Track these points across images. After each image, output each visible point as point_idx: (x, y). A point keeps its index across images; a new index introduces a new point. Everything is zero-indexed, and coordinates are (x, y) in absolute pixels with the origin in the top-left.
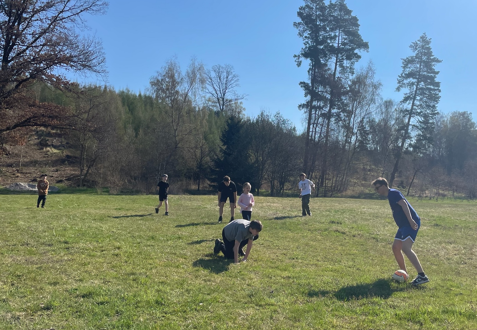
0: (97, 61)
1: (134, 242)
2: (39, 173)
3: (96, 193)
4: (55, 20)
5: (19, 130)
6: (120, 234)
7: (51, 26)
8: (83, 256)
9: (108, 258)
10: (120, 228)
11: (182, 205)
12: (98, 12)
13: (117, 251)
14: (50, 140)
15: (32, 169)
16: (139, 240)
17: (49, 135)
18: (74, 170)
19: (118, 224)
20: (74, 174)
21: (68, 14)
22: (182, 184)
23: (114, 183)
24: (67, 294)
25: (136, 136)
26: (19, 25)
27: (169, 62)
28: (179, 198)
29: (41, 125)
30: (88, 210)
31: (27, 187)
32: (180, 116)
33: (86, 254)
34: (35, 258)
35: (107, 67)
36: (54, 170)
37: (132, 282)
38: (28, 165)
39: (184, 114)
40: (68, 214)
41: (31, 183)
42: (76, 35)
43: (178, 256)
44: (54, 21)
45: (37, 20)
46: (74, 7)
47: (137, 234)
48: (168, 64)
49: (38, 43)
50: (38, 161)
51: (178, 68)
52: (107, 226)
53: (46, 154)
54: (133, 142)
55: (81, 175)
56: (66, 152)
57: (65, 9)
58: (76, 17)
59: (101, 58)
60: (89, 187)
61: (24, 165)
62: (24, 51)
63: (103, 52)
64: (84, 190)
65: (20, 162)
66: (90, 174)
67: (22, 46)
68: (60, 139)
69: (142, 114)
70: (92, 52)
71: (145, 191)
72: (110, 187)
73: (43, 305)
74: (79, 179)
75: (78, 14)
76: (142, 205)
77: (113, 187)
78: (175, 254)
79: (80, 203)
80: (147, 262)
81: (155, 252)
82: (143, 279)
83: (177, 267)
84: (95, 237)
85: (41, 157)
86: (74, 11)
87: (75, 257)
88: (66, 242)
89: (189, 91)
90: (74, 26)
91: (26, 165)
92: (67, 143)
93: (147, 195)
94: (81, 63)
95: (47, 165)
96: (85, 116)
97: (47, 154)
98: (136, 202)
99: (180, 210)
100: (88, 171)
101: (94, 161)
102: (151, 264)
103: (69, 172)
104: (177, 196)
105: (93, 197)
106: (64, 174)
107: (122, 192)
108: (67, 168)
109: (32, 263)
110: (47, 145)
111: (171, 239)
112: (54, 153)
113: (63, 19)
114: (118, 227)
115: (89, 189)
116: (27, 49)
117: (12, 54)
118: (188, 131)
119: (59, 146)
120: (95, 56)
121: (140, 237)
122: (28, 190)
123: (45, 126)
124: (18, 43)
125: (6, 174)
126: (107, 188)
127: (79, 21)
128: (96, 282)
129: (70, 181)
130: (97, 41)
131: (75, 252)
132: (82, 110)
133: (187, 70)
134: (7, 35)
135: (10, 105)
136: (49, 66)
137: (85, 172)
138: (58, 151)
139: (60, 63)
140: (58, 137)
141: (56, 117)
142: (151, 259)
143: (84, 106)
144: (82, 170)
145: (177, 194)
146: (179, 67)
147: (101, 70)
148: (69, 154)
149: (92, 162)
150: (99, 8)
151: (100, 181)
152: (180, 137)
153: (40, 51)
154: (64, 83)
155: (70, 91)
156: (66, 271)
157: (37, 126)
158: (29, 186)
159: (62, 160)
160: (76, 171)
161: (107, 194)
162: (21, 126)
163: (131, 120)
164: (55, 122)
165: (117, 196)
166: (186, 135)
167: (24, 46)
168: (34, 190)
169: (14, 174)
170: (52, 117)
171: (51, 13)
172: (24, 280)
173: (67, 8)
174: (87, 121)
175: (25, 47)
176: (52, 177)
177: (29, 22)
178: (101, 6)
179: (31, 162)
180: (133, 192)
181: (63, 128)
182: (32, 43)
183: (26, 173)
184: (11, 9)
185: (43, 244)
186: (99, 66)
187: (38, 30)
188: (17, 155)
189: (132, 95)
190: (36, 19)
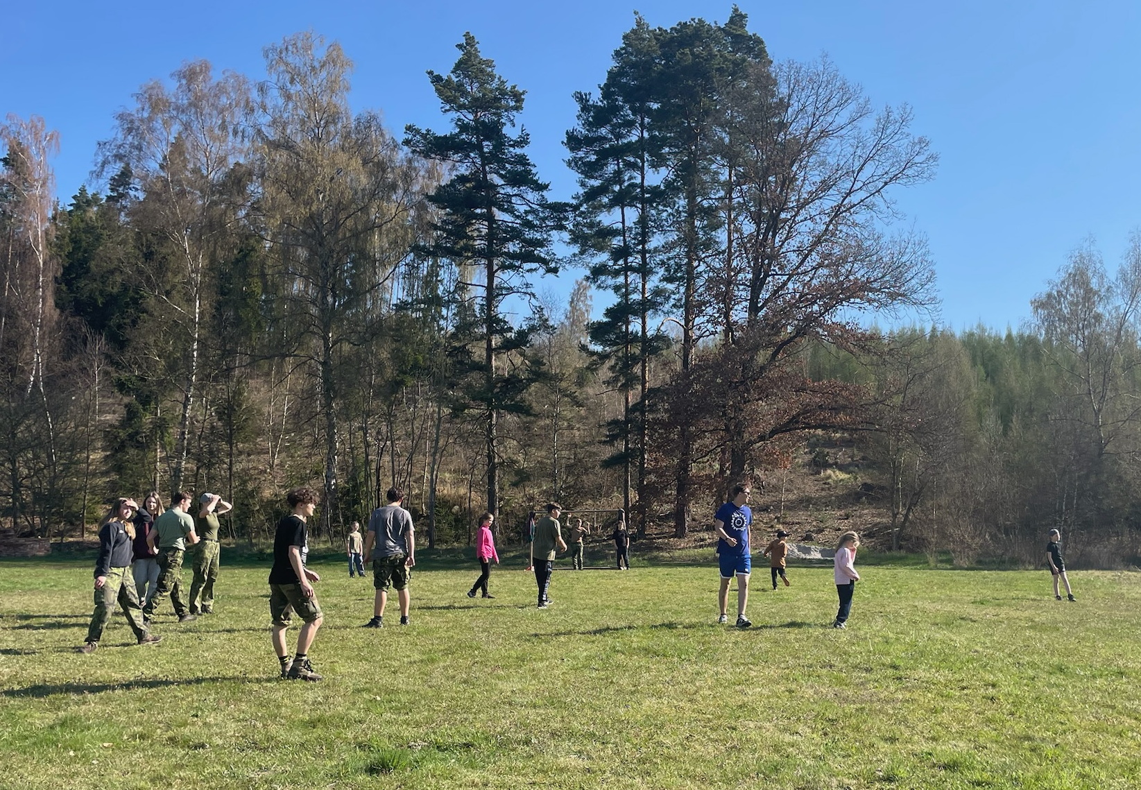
0: (917, 281)
1: (1023, 676)
2: (814, 523)
3: (925, 564)
4: (837, 212)
5: (780, 438)
6: (991, 657)
7: (831, 227)
8: (930, 695)
9: (975, 702)
10: (989, 645)
11: (1122, 596)
12: (917, 178)
13: (991, 691)
14: (832, 455)
15: (801, 516)
16: (1031, 673)
17: (831, 443)
18: (879, 515)
19: (986, 635)
20: (879, 523)
21: (862, 195)
22: (1122, 542)
23: (962, 542)
24: (916, 760)
25: (1005, 434)
26: (774, 236)
27: (1077, 254)
28: (1115, 580)
29: (816, 427)
30: (918, 603)
31: (796, 551)
32: (1107, 378)
33: (935, 691)
34: (849, 692)
35: (939, 291)
36: (841, 515)
37: (1028, 754)
38: (795, 507)
39: (1118, 371)
40: (882, 610)
41: (802, 544)
42: (876, 237)
43: (1120, 713)
44: (836, 216)
45: (806, 219)
46: (871, 180)
47: (1027, 659)
48: (1073, 259)
49: (808, 265)
50: (811, 498)
51: (1098, 265)
52: (963, 639)
53: (825, 484)
54: (999, 446)
55: (893, 525)
56: (862, 478)
57: (855, 187)
58: (877, 199)
59: (926, 275)
60: (912, 551)
61: (788, 508)
62: (785, 284)
63: (930, 260)
64: (901, 558)
65: (781, 502)
66: (911, 523)
67: (780, 277)
68: (849, 451)
69: (1017, 380)
70: (908, 263)
71: (1032, 560)
72: (954, 552)
73: (881, 774)
74: (889, 533)
75: (878, 191)
76: (1029, 594)
77: (960, 552)
78: (1113, 707)
79: (900, 587)
80: (1053, 718)
81: (1068, 699)
82: (1049, 749)
83: (1120, 735)
84: (944, 660)
85: (817, 490)
86: (872, 188)
87: (915, 696)
88: (895, 667)
89: (1128, 314)
90: (872, 217)
91: (792, 506)
92: (864, 458)
93: (1036, 569)
94: (887, 290)
95: (828, 506)
96: (897, 400)
97: (829, 484)
98: (1015, 586)
99: (1118, 608)
100: (906, 516)
101: (918, 494)
102: (1062, 723)
103: (869, 519)
104: (1109, 574)
105: (923, 573)
106: (861, 524)
107: (979, 562)
108: (866, 511)
109: (846, 700)
110: (827, 465)
111: (1101, 676)
112: (840, 481)
113: (852, 207)
114: (984, 643)
115: (912, 556)
116: (789, 279)
117: (764, 295)
118: (1130, 411)
119: (850, 465)
120: (914, 270)
121: (1033, 665)
122: (798, 558)
123: (824, 427)
124: (774, 270)
125: (758, 526)
126: (946, 553)
127: (883, 206)
128: (961, 745)
129: (873, 537)
130: (917, 239)
131: (913, 687)
132: (892, 389)
133: (1121, 264)
134: (756, 259)
135: (764, 394)
136: (828, 308)
137: (901, 518)
138: (847, 476)
139: (847, 299)
140: (846, 447)
141: (844, 408)
142: (1062, 712)
143: (895, 380)
144: (895, 515)
145: (1110, 569)
146: (1101, 262)
147: (927, 299)
148: (869, 481)
149: (916, 496)
150: (919, 169)
151: (933, 538)
152: (1110, 428)
153: (812, 279)
154: (857, 337)
155: (869, 351)
156: (905, 720)
157: (809, 428)
158: (800, 549)
159: (857, 493)
160: (883, 517)
161: (949, 567)
162: (782, 432)
163: (992, 396)
164: (842, 417)
165: (972, 573)
166: (1125, 421)
167: (784, 275)
168: (808, 557)
169: (772, 527)
170: (836, 410)
171: (829, 201)
172: (842, 728)
173: (858, 185)
174: (903, 409)
175: (785, 278)
176: (839, 529)
177: (790, 228)
178: (923, 165)
179: (801, 501)
180: (1004, 562)
181: (856, 430)
182: (798, 268)
183: (793, 524)
184: (760, 210)
185: (856, 667)
186: (922, 290)
187: (807, 238)
188: (776, 488)
189: (990, 338)
190: (803, 218)
